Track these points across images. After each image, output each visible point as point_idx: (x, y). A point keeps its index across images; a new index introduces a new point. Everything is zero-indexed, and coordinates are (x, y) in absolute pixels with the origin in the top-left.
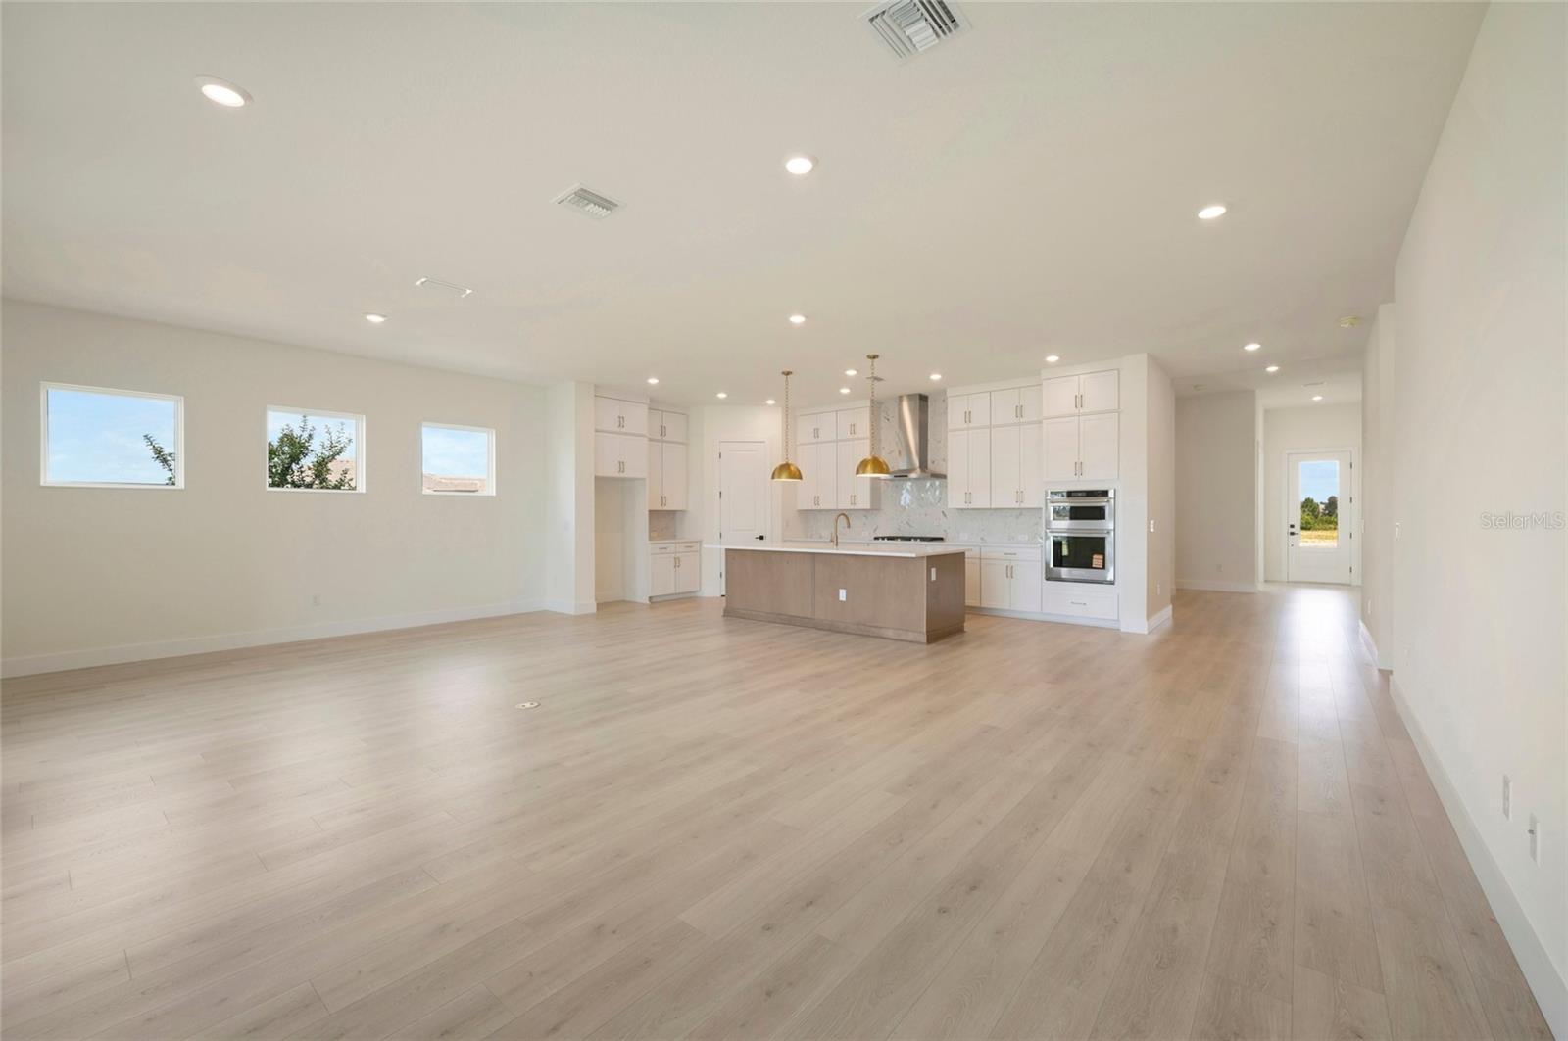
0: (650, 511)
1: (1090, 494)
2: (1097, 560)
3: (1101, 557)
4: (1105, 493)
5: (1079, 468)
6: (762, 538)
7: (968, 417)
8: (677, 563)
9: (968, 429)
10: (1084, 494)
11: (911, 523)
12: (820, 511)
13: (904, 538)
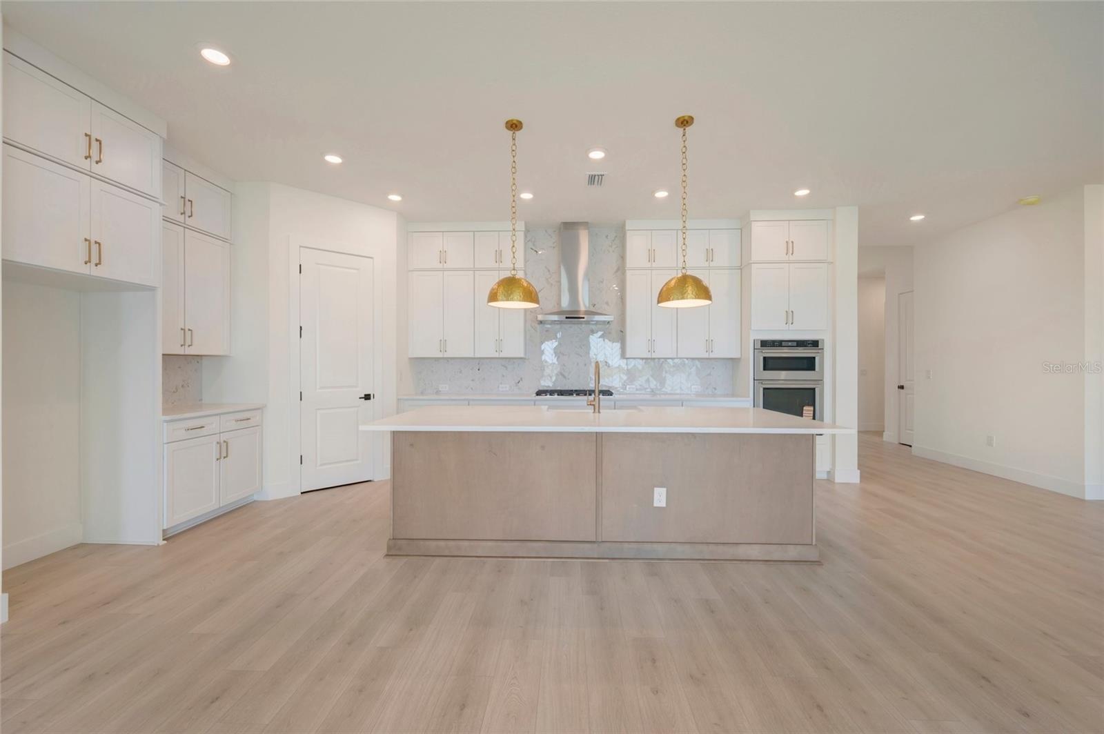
0: (163, 355)
1: (801, 344)
2: (808, 410)
3: (812, 408)
4: (815, 344)
5: (790, 317)
6: (367, 397)
7: (651, 256)
8: (224, 451)
9: (651, 269)
10: (795, 344)
11: (566, 374)
12: (448, 359)
13: (561, 393)
